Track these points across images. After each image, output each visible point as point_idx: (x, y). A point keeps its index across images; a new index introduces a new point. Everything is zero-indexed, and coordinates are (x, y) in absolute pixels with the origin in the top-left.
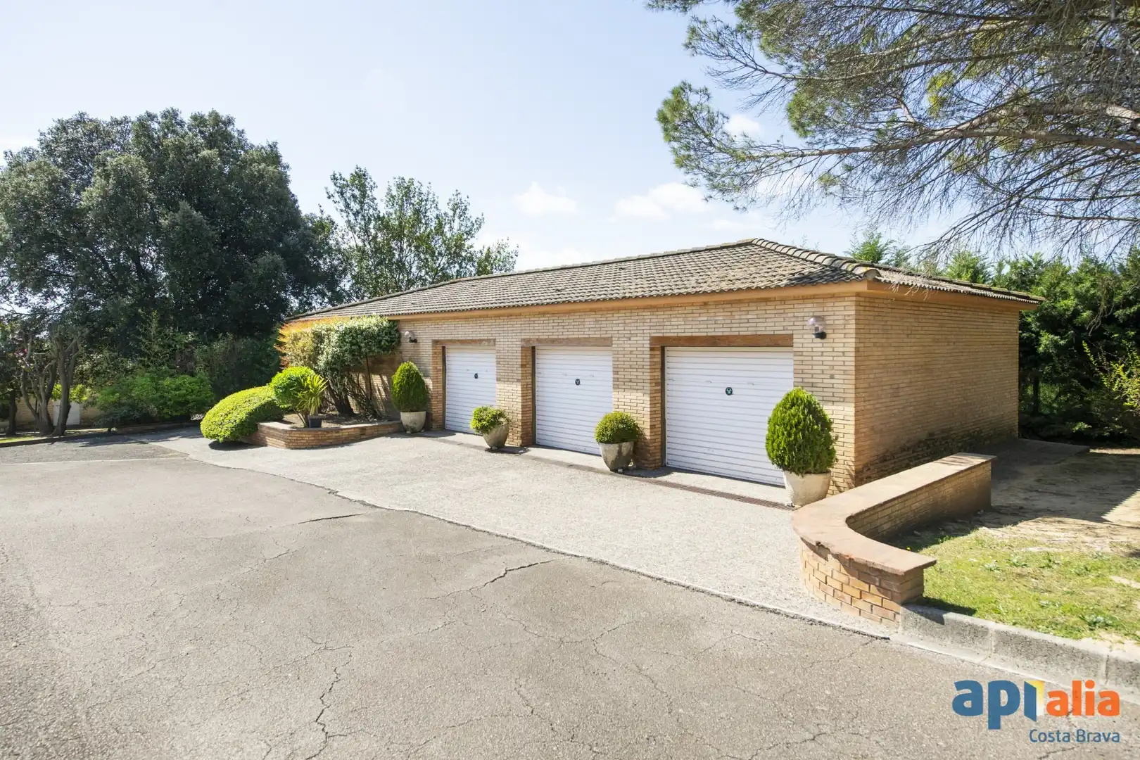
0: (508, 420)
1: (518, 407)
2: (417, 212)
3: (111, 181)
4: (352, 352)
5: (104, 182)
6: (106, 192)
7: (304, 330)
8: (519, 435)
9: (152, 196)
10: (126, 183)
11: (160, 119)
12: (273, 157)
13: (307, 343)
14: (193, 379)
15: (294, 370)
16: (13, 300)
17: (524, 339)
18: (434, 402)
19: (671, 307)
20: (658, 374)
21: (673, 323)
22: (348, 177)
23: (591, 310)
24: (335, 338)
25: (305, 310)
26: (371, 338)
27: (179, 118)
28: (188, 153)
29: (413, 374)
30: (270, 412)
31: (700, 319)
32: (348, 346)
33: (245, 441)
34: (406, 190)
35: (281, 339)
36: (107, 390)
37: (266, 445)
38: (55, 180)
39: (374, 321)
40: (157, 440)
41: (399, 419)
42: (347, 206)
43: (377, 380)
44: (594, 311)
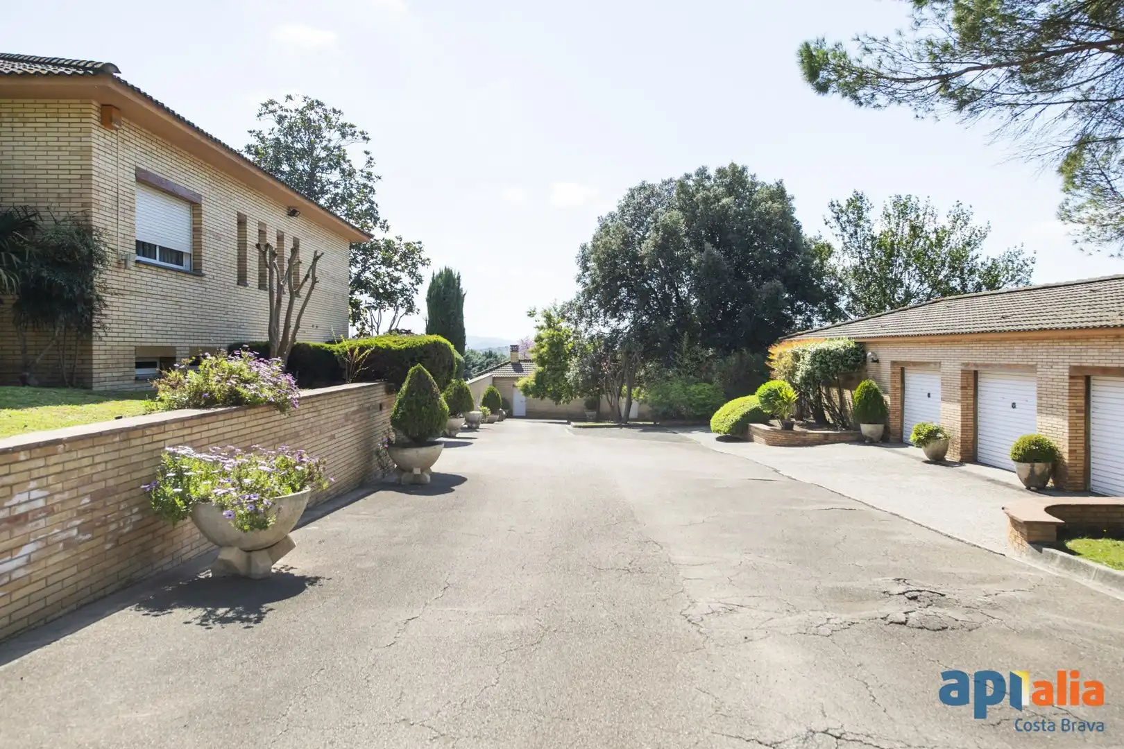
0: (945, 436)
1: (958, 426)
2: (913, 228)
3: (660, 233)
4: (821, 370)
5: (655, 235)
6: (656, 242)
7: (785, 350)
8: (959, 451)
9: (687, 240)
10: (670, 233)
11: (694, 177)
12: (779, 194)
13: (788, 359)
14: (711, 387)
15: (777, 383)
16: (600, 322)
17: (963, 364)
18: (891, 416)
19: (1088, 339)
20: (1081, 402)
21: (1089, 354)
22: (844, 204)
23: (1021, 339)
24: (808, 357)
25: (807, 326)
26: (838, 358)
27: (707, 173)
28: (712, 203)
29: (871, 391)
30: (755, 416)
31: (1112, 351)
32: (818, 365)
33: (740, 437)
34: (903, 208)
35: (771, 357)
36: (654, 392)
37: (752, 441)
38: (626, 236)
39: (842, 343)
40: (683, 432)
41: (860, 430)
42: (844, 229)
43: (847, 394)
44: (1022, 339)
